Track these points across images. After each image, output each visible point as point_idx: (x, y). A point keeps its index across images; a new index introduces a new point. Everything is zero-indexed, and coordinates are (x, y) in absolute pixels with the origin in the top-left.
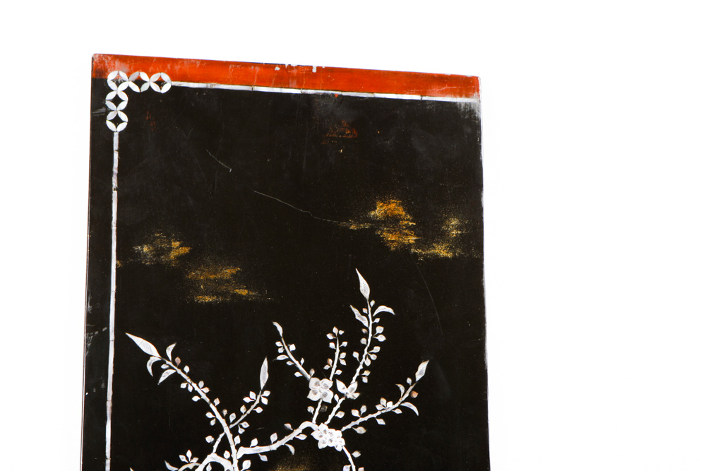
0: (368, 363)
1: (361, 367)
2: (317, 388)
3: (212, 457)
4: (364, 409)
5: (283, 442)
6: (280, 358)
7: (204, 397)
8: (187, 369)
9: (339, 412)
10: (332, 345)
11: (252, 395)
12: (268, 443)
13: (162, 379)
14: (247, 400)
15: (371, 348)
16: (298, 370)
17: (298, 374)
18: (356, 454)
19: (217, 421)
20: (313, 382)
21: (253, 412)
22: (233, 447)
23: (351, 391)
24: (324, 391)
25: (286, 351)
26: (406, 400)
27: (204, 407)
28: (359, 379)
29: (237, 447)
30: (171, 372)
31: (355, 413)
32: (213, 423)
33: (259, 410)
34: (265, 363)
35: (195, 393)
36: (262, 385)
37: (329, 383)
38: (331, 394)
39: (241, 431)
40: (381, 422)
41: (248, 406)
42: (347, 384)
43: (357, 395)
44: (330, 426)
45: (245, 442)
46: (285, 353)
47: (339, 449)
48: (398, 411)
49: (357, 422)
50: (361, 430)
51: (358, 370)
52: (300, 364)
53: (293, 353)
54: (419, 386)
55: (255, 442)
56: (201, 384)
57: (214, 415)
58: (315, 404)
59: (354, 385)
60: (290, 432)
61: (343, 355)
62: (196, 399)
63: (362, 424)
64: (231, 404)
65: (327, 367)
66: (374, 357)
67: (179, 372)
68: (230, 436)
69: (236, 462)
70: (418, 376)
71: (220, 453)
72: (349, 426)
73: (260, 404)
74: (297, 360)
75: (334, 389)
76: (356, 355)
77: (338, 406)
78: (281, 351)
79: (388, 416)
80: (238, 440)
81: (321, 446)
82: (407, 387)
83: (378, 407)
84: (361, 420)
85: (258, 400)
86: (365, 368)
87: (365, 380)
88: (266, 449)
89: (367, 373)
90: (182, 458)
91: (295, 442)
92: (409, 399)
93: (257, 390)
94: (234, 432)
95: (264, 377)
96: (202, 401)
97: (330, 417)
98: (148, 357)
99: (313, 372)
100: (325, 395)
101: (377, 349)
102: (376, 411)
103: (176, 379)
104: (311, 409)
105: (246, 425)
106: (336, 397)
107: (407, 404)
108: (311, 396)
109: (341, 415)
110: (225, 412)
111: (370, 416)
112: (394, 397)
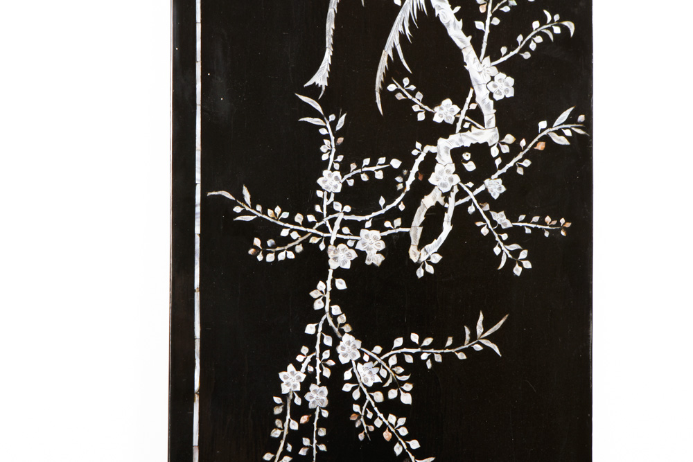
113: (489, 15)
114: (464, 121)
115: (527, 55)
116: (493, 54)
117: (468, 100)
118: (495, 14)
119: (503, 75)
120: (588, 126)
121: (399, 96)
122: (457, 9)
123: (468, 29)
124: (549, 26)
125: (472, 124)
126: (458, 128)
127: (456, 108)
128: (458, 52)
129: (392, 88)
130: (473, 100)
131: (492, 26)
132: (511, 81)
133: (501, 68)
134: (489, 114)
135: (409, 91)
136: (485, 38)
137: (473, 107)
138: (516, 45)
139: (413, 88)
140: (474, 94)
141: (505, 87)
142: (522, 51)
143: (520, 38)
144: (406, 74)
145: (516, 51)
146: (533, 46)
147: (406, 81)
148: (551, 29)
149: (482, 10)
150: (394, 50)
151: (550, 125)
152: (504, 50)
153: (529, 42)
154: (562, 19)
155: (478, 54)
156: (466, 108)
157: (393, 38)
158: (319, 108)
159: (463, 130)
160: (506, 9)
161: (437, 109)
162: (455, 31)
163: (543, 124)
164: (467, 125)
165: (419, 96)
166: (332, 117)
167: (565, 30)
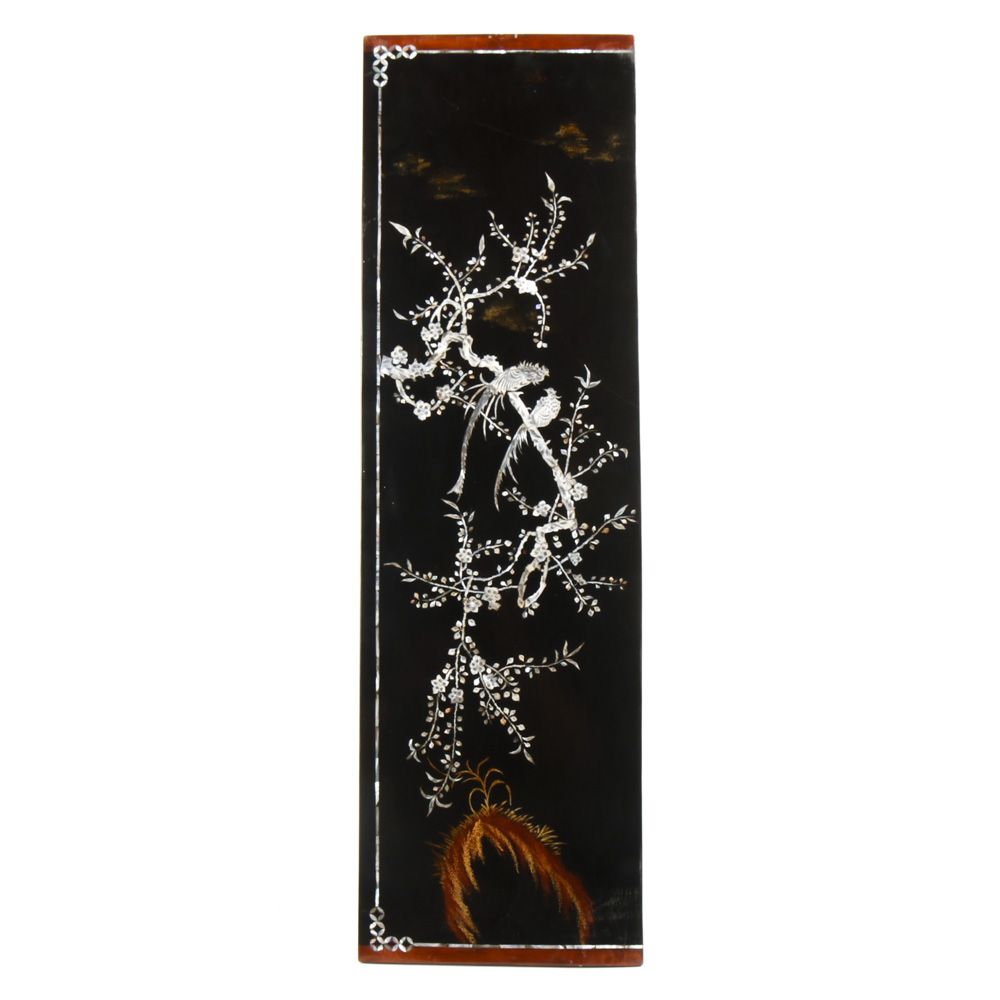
0: (553, 236)
1: (548, 239)
2: (518, 254)
3: (447, 301)
4: (550, 267)
5: (495, 290)
6: (493, 234)
7: (441, 262)
8: (430, 244)
9: (534, 269)
10: (528, 224)
11: (474, 259)
12: (485, 291)
13: (413, 251)
14: (470, 263)
15: (555, 225)
16: (505, 242)
17: (505, 245)
18: (545, 297)
19: (450, 278)
20: (515, 249)
21: (475, 271)
22: (461, 294)
23: (542, 255)
24: (523, 255)
25: (497, 230)
26: (580, 260)
27: (441, 268)
28: (547, 247)
29: (464, 294)
30: (419, 246)
31: (545, 270)
32: (447, 279)
33: (478, 269)
34: (483, 238)
35: (435, 259)
36: (481, 253)
37: (526, 250)
38: (528, 257)
39: (466, 284)
40: (562, 275)
41: (471, 267)
42: (539, 250)
43: (545, 258)
44: (528, 278)
45: (469, 291)
46: (496, 231)
47: (533, 294)
48: (575, 268)
49: (546, 276)
50: (548, 281)
51: (546, 241)
52: (507, 238)
53: (501, 231)
54: (589, 250)
55: (476, 290)
56: (439, 253)
57: (448, 273)
58: (516, 264)
59: (544, 251)
60: (499, 283)
61: (536, 231)
62: (436, 263)
63: (549, 277)
64: (459, 266)
65: (525, 239)
66: (557, 232)
67: (425, 246)
68: (459, 287)
69: (463, 304)
70: (589, 244)
71: (452, 298)
72: (540, 279)
73: (479, 266)
74: (504, 235)
75: (530, 254)
76: (545, 230)
77: (532, 265)
78: (493, 229)
79: (567, 271)
80: (464, 289)
82: (580, 252)
83: (560, 265)
84: (549, 274)
85: (477, 263)
86: (551, 239)
87: (551, 247)
88: (483, 295)
89: (552, 243)
90: (427, 302)
91: (503, 290)
92: (582, 259)
93: (478, 257)
94: (462, 284)
95: (482, 247)
96: (440, 264)
97: (527, 273)
98: (403, 236)
99: (515, 243)
100: (524, 258)
101: (560, 226)
102: (559, 268)
103: (423, 251)
104: (514, 268)
105: (469, 279)
106: (532, 259)
107: (581, 263)
108: (515, 259)
109: (534, 271)
110: (456, 271)
111: (555, 271)
112: (571, 258)
113: (570, 445)
114: (554, 515)
115: (596, 471)
116: (572, 470)
117: (557, 501)
118: (574, 445)
119: (579, 485)
120: (638, 516)
121: (510, 499)
122: (549, 442)
123: (556, 455)
124: (613, 450)
125: (559, 517)
126: (550, 520)
127: (549, 507)
128: (549, 470)
129: (505, 494)
130: (560, 501)
131: (572, 452)
132: (585, 488)
133: (578, 480)
134: (571, 511)
135: (517, 496)
136: (568, 460)
137: (560, 505)
138: (589, 464)
139: (519, 493)
140: (561, 497)
141: (581, 492)
142: (593, 468)
143: (591, 460)
144: (514, 485)
145: (588, 469)
146: (599, 465)
147: (515, 490)
148: (612, 454)
149: (565, 442)
150: (507, 469)
151: (612, 517)
152: (580, 468)
153: (597, 462)
154: (619, 447)
155: (563, 471)
156: (555, 506)
157: (506, 461)
158: (457, 508)
159: (553, 521)
160: (581, 441)
161: (535, 508)
162: (548, 457)
163: (607, 517)
164: (556, 518)
165: (524, 499)
166: (465, 514)
167: (621, 454)
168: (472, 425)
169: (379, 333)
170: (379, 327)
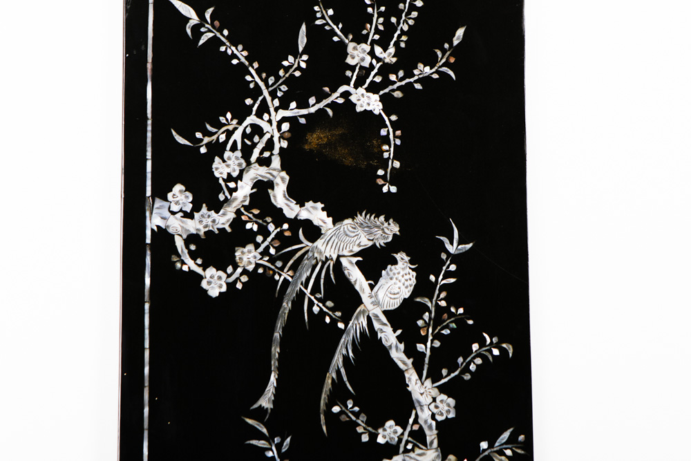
0: (406, 28)
1: (398, 32)
2: (355, 53)
3: (252, 119)
4: (401, 74)
5: (321, 105)
6: (318, 22)
7: (243, 60)
8: (226, 32)
9: (377, 77)
10: (370, 10)
11: (291, 59)
12: (307, 106)
13: (201, 42)
14: (285, 63)
15: (408, 13)
16: (336, 35)
17: (336, 39)
18: (394, 118)
19: (256, 84)
20: (351, 46)
21: (292, 76)
22: (272, 110)
23: (389, 56)
24: (361, 55)
25: (324, 16)
26: (443, 65)
27: (242, 69)
28: (397, 44)
29: (276, 110)
30: (210, 35)
31: (393, 77)
32: (252, 86)
33: (297, 74)
34: (304, 27)
35: (234, 56)
36: (301, 49)
37: (368, 48)
38: (368, 58)
39: (279, 94)
40: (418, 86)
41: (287, 69)
42: (385, 49)
43: (394, 60)
44: (368, 90)
45: (284, 105)
46: (323, 17)
47: (377, 112)
48: (435, 76)
49: (395, 86)
50: (398, 94)
51: (396, 35)
52: (338, 28)
53: (331, 17)
54: (456, 51)
55: (293, 105)
56: (240, 47)
57: (253, 77)
58: (352, 68)
59: (392, 50)
60: (328, 95)
61: (381, 20)
62: (235, 62)
63: (399, 88)
64: (270, 67)
65: (365, 32)
66: (411, 22)
67: (218, 35)
68: (269, 99)
69: (275, 124)
70: (456, 42)
71: (259, 115)
72: (386, 90)
73: (299, 68)
74: (335, 24)
75: (372, 53)
76: (394, 20)
77: (376, 71)
78: (319, 15)
79: (425, 80)
80: (276, 102)
81: (359, 109)
82: (444, 53)
83: (416, 72)
84: (399, 84)
85: (296, 63)
86: (403, 32)
87: (403, 45)
88: (304, 112)
89: (404, 38)
90: (222, 120)
91: (333, 105)
92: (446, 64)
93: (296, 55)
94: (273, 95)
95: (302, 41)
96: (241, 64)
97: (368, 81)
98: (187, 19)
99: (351, 37)
100: (363, 60)
101: (415, 14)
102: (414, 75)
103: (215, 42)
104: (348, 73)
105: (284, 88)
106: (374, 62)
107: (444, 69)
108: (349, 61)
109: (378, 79)
110: (264, 75)
111: (407, 80)
112: (431, 62)
113: (430, 338)
114: (407, 442)
115: (467, 377)
116: (434, 376)
117: (411, 421)
118: (435, 337)
119: (444, 397)
120: (528, 445)
121: (343, 418)
122: (399, 332)
123: (410, 352)
124: (492, 347)
125: (415, 446)
126: (402, 449)
127: (400, 430)
128: (401, 374)
129: (336, 409)
130: (416, 421)
131: (432, 348)
132: (452, 401)
133: (442, 389)
134: (431, 435)
135: (353, 413)
136: (427, 360)
137: (416, 427)
138: (457, 366)
139: (356, 409)
140: (417, 415)
141: (446, 407)
142: (463, 372)
143: (460, 360)
144: (350, 396)
145: (457, 373)
146: (473, 367)
147: (350, 404)
148: (491, 352)
149: (423, 333)
150: (338, 372)
151: (491, 446)
152: (444, 372)
153: (469, 364)
154: (501, 341)
155: (420, 376)
156: (409, 429)
157: (338, 360)
158: (265, 431)
159: (406, 451)
160: (446, 332)
161: (380, 431)
162: (398, 355)
163: (484, 445)
164: (410, 447)
165: (363, 418)
166: (277, 440)
167: (503, 350)
168: (287, 305)
169: (149, 164)
170: (149, 155)
